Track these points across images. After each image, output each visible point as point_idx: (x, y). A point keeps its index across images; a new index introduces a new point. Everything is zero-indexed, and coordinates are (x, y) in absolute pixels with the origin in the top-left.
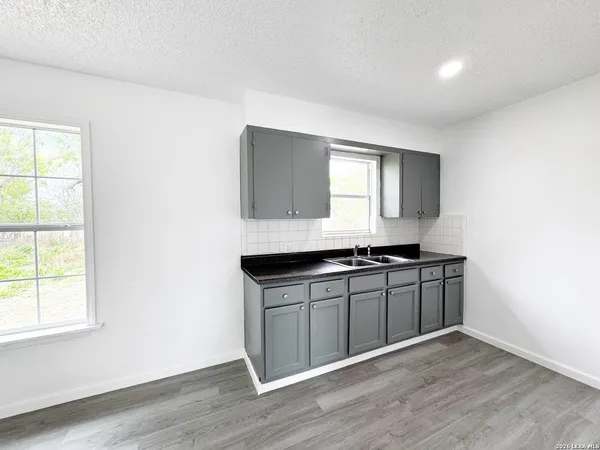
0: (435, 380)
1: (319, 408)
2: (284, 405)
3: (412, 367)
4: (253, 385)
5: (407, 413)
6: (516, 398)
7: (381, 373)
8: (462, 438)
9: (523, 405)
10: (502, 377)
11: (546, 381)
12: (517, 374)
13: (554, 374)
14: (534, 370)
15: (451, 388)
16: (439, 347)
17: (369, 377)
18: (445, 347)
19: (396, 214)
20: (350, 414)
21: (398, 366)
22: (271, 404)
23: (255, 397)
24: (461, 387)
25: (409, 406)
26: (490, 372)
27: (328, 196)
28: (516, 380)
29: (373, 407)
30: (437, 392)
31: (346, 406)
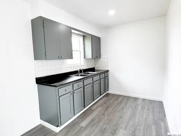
0: (108, 107)
1: (82, 127)
2: (69, 131)
3: (101, 106)
4: (52, 131)
5: (106, 117)
6: (126, 105)
7: (94, 110)
8: (121, 117)
9: (128, 106)
10: (121, 101)
11: (129, 99)
12: (124, 100)
13: (130, 97)
14: (126, 98)
15: (113, 107)
16: (105, 98)
17: (91, 113)
18: (106, 98)
19: (91, 57)
20: (93, 124)
21: (98, 107)
22: (64, 133)
23: (57, 134)
24: (115, 107)
25: (106, 116)
26: (119, 101)
27: (72, 51)
28: (124, 101)
29: (97, 120)
30: (110, 110)
31: (90, 123)
